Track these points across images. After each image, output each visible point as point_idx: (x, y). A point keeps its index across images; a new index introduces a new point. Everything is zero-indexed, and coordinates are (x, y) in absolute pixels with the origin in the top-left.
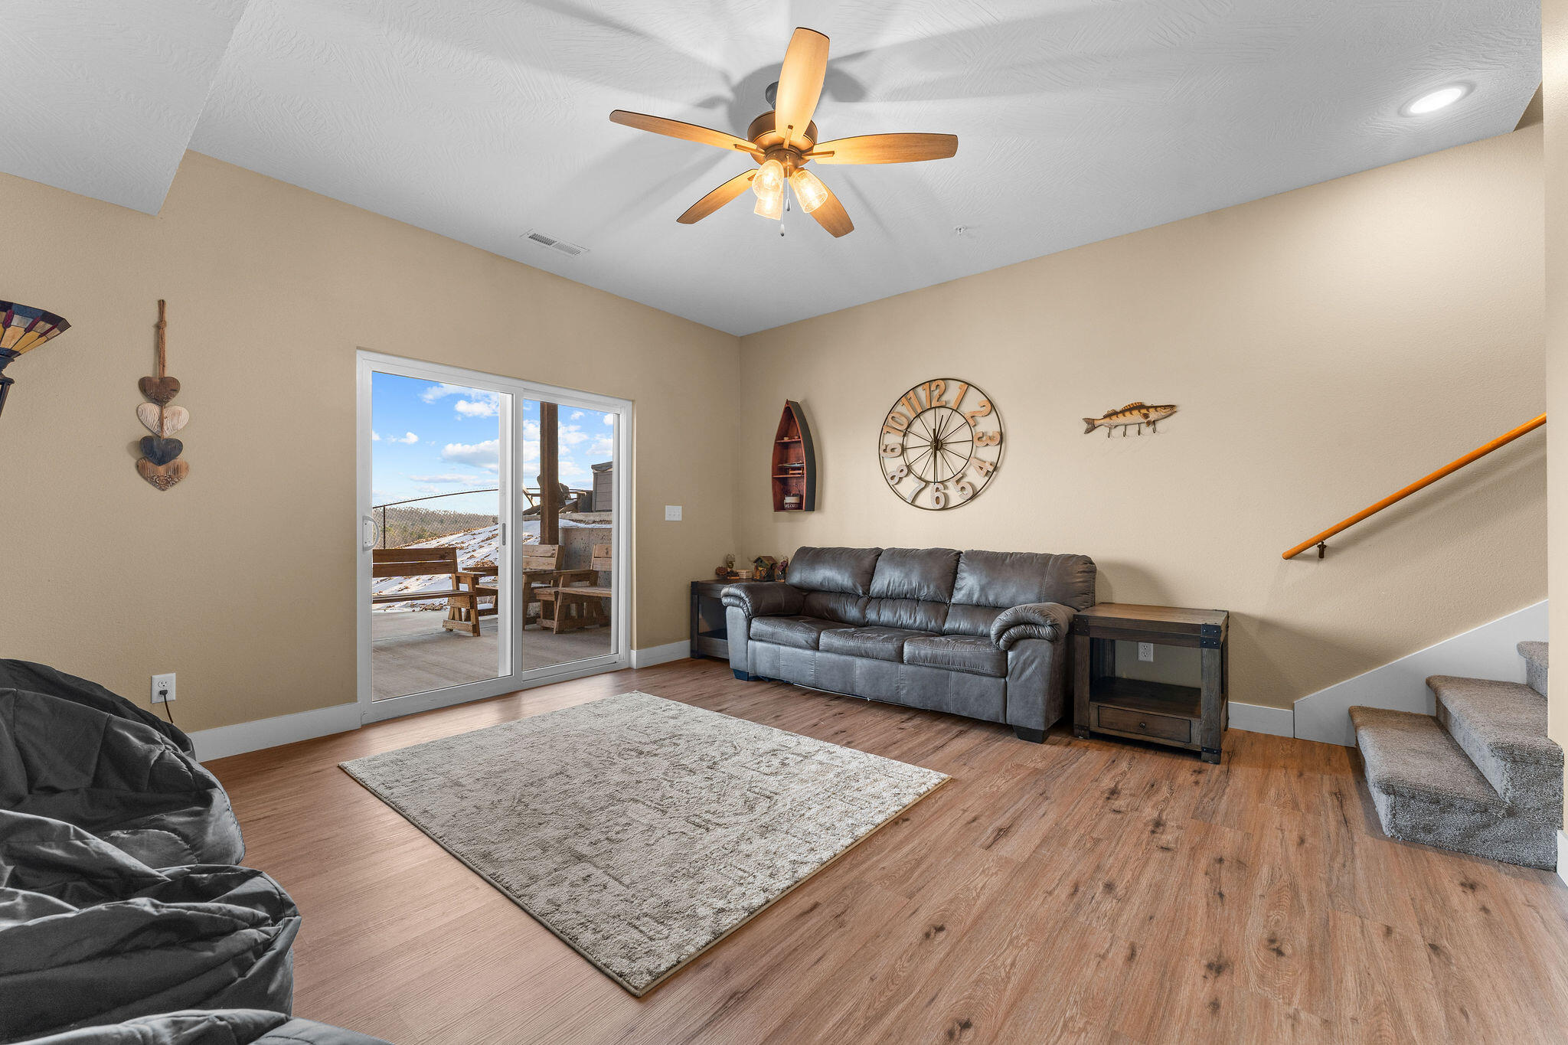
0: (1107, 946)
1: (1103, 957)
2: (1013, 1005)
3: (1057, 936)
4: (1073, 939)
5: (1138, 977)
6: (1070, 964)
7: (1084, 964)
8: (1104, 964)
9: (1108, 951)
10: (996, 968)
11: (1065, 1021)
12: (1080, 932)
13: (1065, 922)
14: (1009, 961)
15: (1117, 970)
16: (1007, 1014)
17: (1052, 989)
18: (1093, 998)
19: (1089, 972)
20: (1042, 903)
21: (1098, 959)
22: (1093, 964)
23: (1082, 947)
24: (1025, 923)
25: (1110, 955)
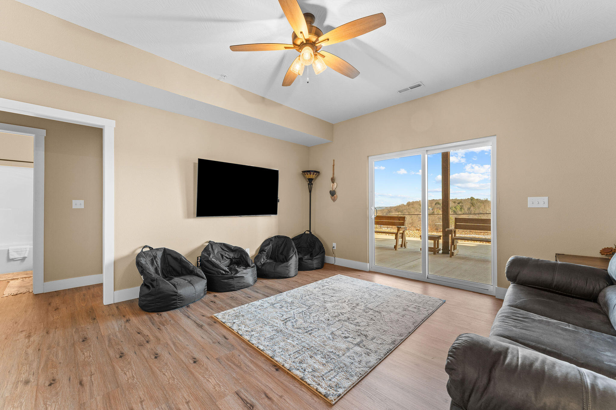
0: (144, 406)
1: (141, 402)
2: (151, 369)
3: (164, 392)
4: (157, 397)
5: (124, 407)
6: (149, 390)
7: (145, 393)
8: (139, 399)
9: (142, 405)
10: (167, 370)
11: (134, 377)
12: (158, 401)
13: (167, 398)
14: (166, 374)
15: (133, 403)
16: (150, 366)
17: (146, 380)
18: (133, 388)
19: (141, 393)
20: (184, 397)
21: (142, 399)
22: (142, 396)
23: (151, 398)
24: (178, 385)
25: (140, 405)
